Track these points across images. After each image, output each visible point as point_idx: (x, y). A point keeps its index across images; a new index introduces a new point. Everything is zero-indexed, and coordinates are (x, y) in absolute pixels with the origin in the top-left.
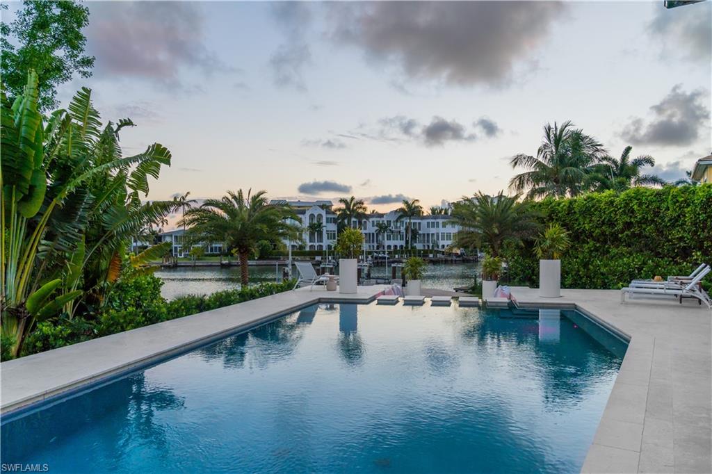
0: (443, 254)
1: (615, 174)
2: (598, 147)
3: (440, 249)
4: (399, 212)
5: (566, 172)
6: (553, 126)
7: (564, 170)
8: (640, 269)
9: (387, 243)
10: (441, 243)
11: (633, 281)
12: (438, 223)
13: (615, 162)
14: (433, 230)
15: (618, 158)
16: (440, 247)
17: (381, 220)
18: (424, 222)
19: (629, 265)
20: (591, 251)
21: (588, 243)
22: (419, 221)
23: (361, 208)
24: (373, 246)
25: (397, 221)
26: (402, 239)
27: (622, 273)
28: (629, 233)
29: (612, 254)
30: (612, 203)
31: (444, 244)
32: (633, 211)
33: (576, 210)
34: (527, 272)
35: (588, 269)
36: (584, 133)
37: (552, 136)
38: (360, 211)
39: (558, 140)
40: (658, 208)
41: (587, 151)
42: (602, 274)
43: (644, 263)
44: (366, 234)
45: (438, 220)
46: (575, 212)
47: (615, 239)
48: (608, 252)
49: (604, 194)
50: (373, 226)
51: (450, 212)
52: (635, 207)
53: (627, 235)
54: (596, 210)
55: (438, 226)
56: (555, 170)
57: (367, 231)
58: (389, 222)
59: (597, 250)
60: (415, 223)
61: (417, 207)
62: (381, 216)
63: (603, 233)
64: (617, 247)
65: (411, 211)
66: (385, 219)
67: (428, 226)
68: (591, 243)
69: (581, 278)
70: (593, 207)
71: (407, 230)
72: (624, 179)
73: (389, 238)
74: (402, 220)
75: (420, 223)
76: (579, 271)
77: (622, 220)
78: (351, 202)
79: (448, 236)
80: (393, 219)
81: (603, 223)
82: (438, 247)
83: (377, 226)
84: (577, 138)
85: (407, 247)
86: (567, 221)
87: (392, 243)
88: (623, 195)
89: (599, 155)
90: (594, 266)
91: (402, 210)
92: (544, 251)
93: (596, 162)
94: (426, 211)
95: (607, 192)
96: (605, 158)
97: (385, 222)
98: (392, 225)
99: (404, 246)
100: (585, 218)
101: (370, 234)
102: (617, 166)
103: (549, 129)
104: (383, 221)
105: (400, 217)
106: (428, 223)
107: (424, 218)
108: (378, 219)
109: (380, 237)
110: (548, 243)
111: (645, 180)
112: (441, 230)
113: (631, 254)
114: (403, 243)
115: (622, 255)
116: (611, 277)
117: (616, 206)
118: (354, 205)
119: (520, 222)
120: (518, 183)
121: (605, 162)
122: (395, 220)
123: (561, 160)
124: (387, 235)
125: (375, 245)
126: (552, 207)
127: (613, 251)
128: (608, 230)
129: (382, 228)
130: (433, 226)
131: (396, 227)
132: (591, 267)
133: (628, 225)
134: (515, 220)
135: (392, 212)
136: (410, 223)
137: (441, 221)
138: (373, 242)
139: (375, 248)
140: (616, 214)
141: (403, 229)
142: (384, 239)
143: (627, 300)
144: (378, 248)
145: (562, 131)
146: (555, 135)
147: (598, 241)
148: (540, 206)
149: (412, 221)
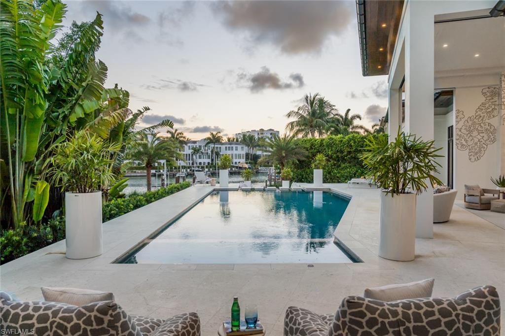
0: (237, 168)
1: (342, 124)
2: (333, 107)
3: (234, 165)
4: (207, 140)
5: (317, 121)
6: (309, 96)
7: (316, 120)
8: (355, 174)
9: (199, 161)
10: (235, 160)
11: (352, 179)
12: (232, 147)
13: (342, 117)
14: (229, 152)
15: (343, 115)
16: (234, 163)
17: (194, 145)
18: (223, 147)
19: (350, 172)
20: (332, 166)
21: (330, 161)
22: (220, 146)
23: (182, 137)
24: (189, 163)
25: (206, 146)
26: (209, 158)
27: (347, 176)
28: (350, 157)
29: (342, 167)
30: (342, 141)
31: (236, 161)
32: (351, 146)
33: (324, 144)
34: (299, 177)
35: (331, 175)
36: (325, 99)
37: (309, 101)
38: (181, 139)
39: (312, 103)
40: (363, 144)
41: (327, 110)
42: (338, 177)
43: (357, 171)
44: (184, 154)
45: (232, 146)
46: (324, 145)
47: (343, 160)
48: (340, 166)
49: (338, 137)
50: (189, 149)
51: (240, 140)
52: (352, 144)
53: (349, 158)
54: (334, 144)
55: (232, 150)
56: (311, 120)
57: (185, 153)
58: (200, 147)
59: (335, 165)
60: (217, 148)
61: (219, 137)
62: (195, 142)
63: (338, 157)
64: (344, 163)
65: (215, 140)
66: (197, 145)
67: (226, 149)
68: (332, 161)
69: (328, 179)
70: (333, 143)
71: (212, 152)
72: (346, 127)
73: (200, 157)
74: (209, 145)
75: (220, 148)
76: (326, 176)
77: (346, 150)
78: (175, 133)
79: (239, 156)
80: (203, 144)
81: (338, 151)
82: (233, 163)
83: (192, 149)
84: (322, 102)
85: (212, 164)
86: (320, 150)
87: (202, 161)
88: (347, 137)
89: (334, 112)
90: (333, 173)
91: (209, 138)
92: (315, 166)
93: (332, 116)
94: (225, 139)
95: (340, 136)
96: (337, 115)
97: (198, 147)
98: (202, 148)
99: (211, 163)
100: (329, 149)
101: (187, 154)
102: (343, 119)
103: (307, 97)
104: (196, 146)
105: (208, 143)
106: (226, 147)
107: (223, 144)
108: (193, 145)
109: (194, 157)
110: (318, 162)
111: (357, 127)
112: (235, 152)
113: (350, 167)
114: (210, 161)
115: (346, 168)
116: (342, 179)
117: (344, 143)
118: (178, 135)
119: (296, 150)
120: (290, 127)
121: (337, 116)
122: (204, 145)
123: (313, 114)
124: (199, 156)
125: (191, 162)
126: (312, 142)
127: (343, 165)
128: (340, 155)
129: (196, 151)
130: (229, 150)
131: (205, 150)
132: (332, 174)
133: (349, 153)
134: (293, 149)
135: (202, 140)
136: (214, 148)
137: (234, 146)
138: (189, 160)
139: (191, 164)
140: (344, 147)
141: (209, 152)
142: (196, 158)
143: (350, 187)
144: (193, 164)
145: (314, 98)
146: (310, 100)
147: (335, 161)
148: (306, 141)
149: (216, 146)
